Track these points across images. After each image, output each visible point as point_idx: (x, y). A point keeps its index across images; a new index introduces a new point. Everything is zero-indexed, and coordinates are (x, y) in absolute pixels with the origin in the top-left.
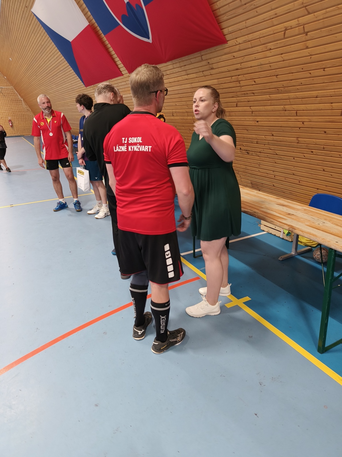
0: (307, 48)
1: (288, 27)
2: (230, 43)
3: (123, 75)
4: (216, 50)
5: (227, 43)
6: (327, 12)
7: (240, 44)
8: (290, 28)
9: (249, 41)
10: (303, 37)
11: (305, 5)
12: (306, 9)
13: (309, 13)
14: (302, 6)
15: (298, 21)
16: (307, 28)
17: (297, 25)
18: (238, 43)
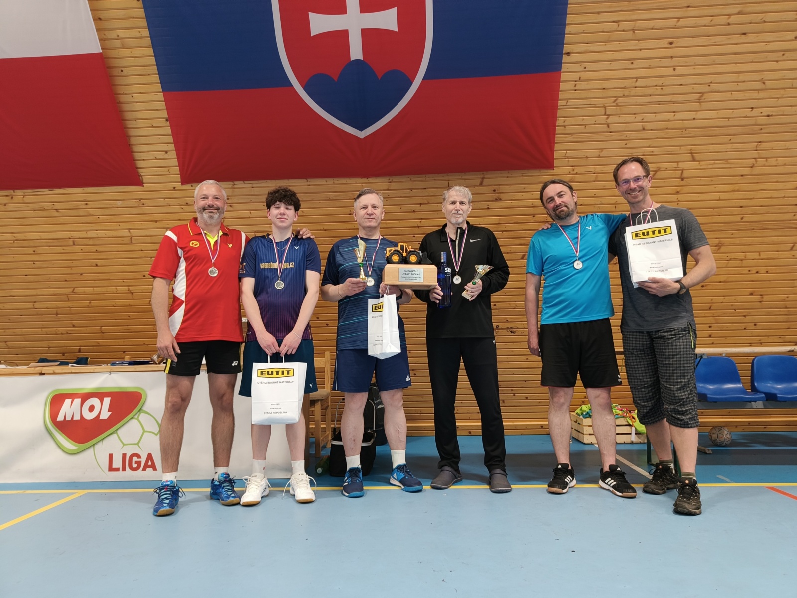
0: (678, 193)
1: (663, 168)
2: (557, 170)
3: (140, 183)
4: (524, 175)
5: (554, 169)
6: (714, 164)
7: (577, 174)
8: (665, 169)
9: (594, 174)
10: (678, 182)
11: (693, 152)
12: (693, 157)
13: (694, 160)
14: (689, 152)
15: (678, 165)
16: (686, 174)
17: (675, 169)
18: (575, 172)
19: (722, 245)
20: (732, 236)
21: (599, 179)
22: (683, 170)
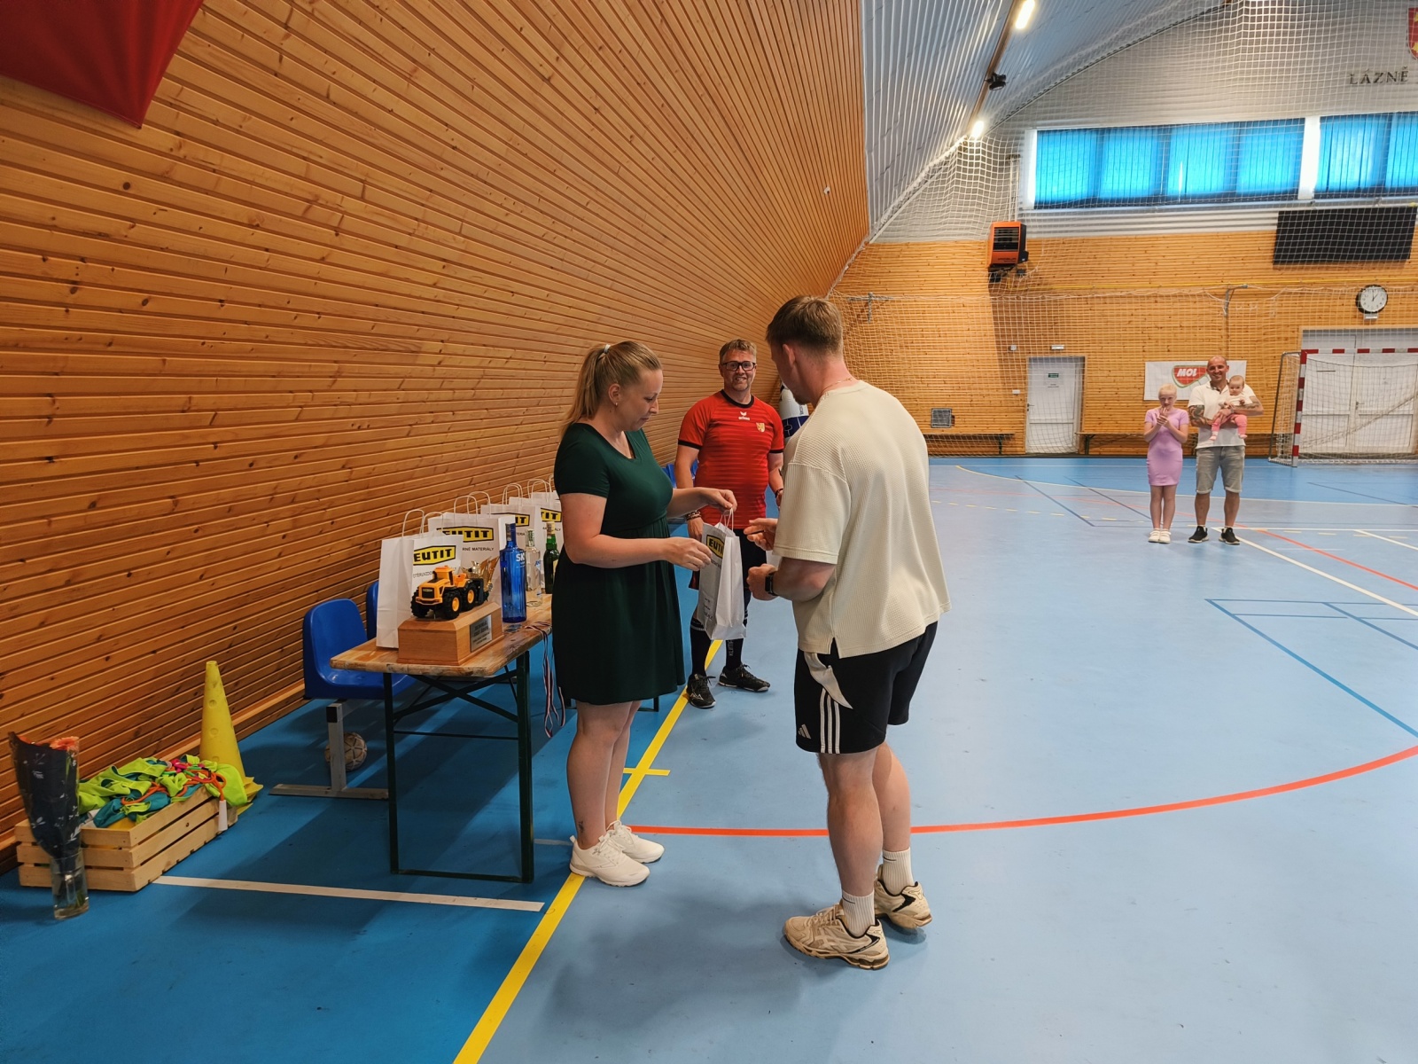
0: (322, 260)
2: (146, 134)
5: (140, 128)
7: (183, 160)
8: (323, 203)
9: (214, 171)
10: (330, 236)
11: (369, 180)
13: (362, 198)
14: (363, 177)
15: (341, 198)
16: (345, 222)
17: (336, 206)
18: (181, 153)
19: (340, 377)
20: (355, 359)
21: (221, 190)
22: (344, 213)
